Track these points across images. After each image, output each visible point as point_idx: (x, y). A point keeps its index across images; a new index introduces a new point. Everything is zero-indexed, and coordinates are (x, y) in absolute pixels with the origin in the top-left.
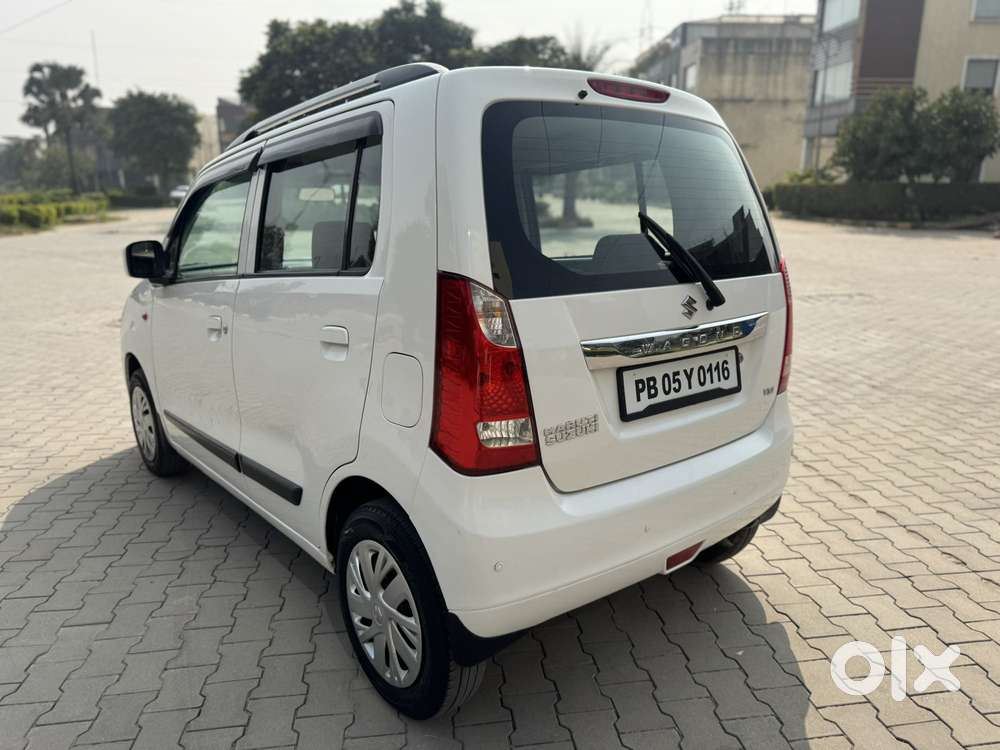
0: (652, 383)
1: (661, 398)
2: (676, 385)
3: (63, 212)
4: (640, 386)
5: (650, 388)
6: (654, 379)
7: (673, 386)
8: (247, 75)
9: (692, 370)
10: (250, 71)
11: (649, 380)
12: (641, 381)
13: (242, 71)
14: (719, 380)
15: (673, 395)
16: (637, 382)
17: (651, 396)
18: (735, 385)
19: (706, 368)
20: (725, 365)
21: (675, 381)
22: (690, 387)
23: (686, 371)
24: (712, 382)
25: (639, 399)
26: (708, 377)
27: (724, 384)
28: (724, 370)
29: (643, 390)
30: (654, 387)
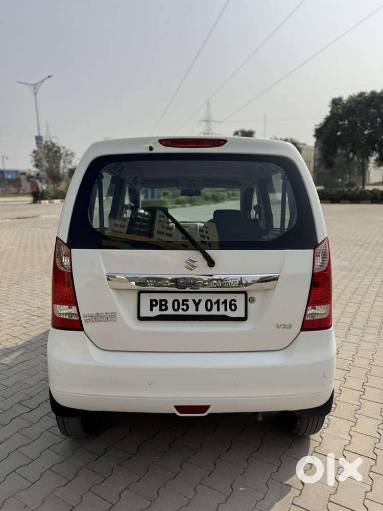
0: (163, 303)
1: (170, 311)
2: (185, 307)
3: (231, 195)
4: (154, 303)
5: (161, 305)
6: (166, 301)
7: (181, 307)
8: (318, 127)
9: (200, 301)
10: (320, 125)
11: (161, 301)
12: (156, 301)
13: (316, 125)
14: (226, 310)
15: (180, 312)
16: (152, 301)
17: (161, 310)
18: (243, 315)
19: (214, 301)
20: (233, 302)
21: (183, 304)
22: (197, 310)
23: (194, 301)
24: (218, 310)
25: (151, 310)
26: (215, 307)
27: (229, 313)
28: (233, 306)
29: (156, 305)
30: (165, 305)
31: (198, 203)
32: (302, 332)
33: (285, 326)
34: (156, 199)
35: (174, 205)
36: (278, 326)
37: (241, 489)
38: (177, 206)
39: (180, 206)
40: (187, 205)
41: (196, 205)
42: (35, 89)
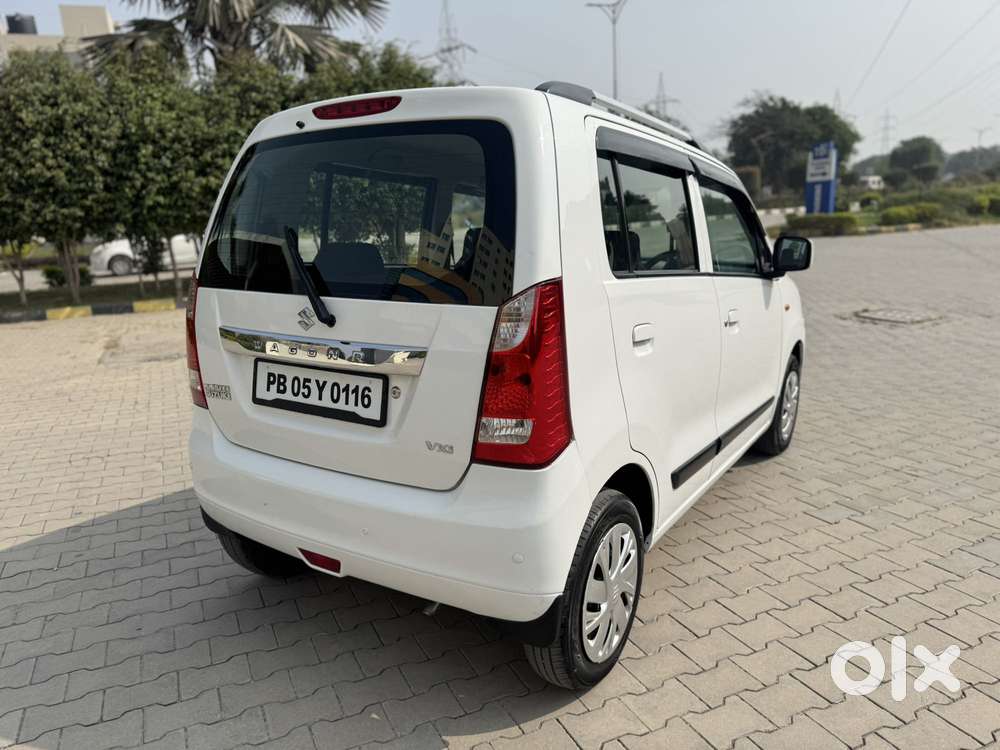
0: (282, 380)
1: (288, 396)
2: (306, 391)
4: (272, 379)
5: (279, 384)
6: (285, 378)
7: (302, 390)
9: (325, 383)
11: (280, 376)
12: (273, 375)
14: (356, 404)
15: (300, 399)
16: (270, 375)
17: (279, 391)
18: (377, 417)
19: (342, 387)
20: (366, 392)
21: (305, 387)
22: (320, 398)
23: (317, 382)
24: (347, 403)
25: (268, 389)
26: (343, 396)
27: (361, 411)
28: (364, 397)
29: (273, 383)
30: (283, 384)
31: (946, 222)
32: (473, 465)
33: (442, 448)
34: (832, 214)
35: (875, 228)
36: (430, 446)
37: (374, 716)
38: (884, 228)
39: (892, 228)
40: (911, 226)
41: (939, 225)
42: (614, 12)
